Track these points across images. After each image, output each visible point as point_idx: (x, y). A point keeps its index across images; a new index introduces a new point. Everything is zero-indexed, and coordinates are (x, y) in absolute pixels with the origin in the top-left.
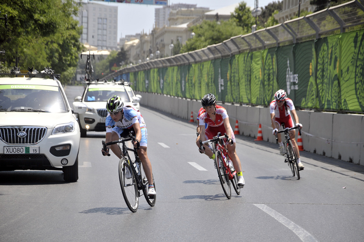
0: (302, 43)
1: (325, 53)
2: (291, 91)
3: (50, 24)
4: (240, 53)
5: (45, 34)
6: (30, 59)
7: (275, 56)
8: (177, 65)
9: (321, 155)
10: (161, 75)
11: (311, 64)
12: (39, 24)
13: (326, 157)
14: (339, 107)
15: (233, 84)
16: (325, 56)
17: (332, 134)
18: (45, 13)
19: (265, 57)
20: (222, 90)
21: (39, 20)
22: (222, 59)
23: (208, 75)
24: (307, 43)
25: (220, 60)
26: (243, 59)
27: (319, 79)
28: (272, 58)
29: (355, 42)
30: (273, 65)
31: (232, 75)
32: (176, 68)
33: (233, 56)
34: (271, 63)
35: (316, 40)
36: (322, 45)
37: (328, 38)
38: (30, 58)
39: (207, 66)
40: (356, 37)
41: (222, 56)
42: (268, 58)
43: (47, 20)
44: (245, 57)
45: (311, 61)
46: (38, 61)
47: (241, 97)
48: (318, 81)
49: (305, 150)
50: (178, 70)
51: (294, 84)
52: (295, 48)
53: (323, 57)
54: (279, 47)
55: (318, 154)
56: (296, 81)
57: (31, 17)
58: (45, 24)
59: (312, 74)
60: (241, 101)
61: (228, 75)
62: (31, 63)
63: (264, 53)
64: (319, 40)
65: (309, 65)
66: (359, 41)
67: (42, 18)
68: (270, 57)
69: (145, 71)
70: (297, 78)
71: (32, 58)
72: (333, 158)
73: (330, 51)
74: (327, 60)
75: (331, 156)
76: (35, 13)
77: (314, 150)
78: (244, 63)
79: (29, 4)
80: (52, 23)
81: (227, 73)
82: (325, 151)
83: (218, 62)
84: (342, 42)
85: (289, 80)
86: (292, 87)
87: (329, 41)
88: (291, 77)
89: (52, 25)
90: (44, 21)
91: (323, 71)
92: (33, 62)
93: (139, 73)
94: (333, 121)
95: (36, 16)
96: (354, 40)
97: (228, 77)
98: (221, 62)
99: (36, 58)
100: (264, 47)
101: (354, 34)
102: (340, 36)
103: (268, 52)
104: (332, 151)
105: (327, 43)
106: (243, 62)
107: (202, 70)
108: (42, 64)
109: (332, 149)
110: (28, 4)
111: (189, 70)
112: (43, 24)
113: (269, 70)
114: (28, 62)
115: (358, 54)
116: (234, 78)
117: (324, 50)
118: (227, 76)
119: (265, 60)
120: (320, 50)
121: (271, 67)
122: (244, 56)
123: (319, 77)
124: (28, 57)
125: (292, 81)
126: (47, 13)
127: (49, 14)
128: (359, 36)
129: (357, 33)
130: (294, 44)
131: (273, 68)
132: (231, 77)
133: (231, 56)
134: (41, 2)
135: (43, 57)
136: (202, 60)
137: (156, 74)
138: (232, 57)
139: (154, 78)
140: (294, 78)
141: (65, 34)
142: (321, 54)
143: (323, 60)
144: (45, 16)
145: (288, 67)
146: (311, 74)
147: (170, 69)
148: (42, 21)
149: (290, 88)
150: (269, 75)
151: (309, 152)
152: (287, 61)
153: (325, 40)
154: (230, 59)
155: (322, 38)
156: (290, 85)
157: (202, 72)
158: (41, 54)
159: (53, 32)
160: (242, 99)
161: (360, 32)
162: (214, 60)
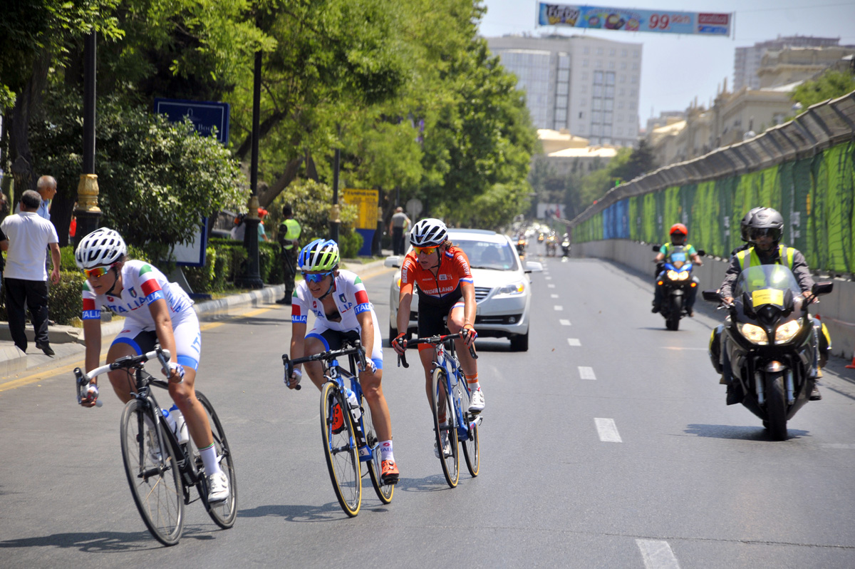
3: (385, 73)
4: (831, 144)
5: (371, 99)
6: (381, 164)
8: (716, 179)
10: (684, 203)
12: (361, 76)
15: (818, 223)
18: (374, 47)
20: (796, 239)
21: (358, 65)
22: (798, 161)
25: (794, 164)
26: (837, 160)
31: (818, 200)
32: (712, 184)
33: (819, 153)
38: (382, 161)
39: (771, 176)
41: (798, 154)
43: (378, 64)
44: (841, 155)
46: (400, 168)
47: (830, 256)
50: (715, 190)
57: (341, 57)
58: (374, 75)
60: (831, 266)
61: (809, 200)
62: (383, 173)
67: (365, 60)
69: (655, 192)
71: (386, 160)
76: (351, 47)
78: (839, 170)
79: (337, 27)
80: (391, 71)
81: (806, 197)
83: (789, 167)
89: (391, 77)
90: (371, 68)
92: (388, 170)
93: (646, 197)
95: (353, 56)
97: (809, 207)
98: (794, 167)
99: (395, 161)
106: (837, 168)
107: (760, 188)
108: (409, 174)
110: (334, 27)
111: (734, 189)
112: (368, 75)
114: (375, 169)
116: (821, 208)
118: (805, 204)
122: (839, 152)
124: (377, 159)
126: (380, 48)
127: (385, 51)
132: (814, 206)
133: (814, 153)
134: (366, 23)
135: (413, 159)
136: (761, 165)
137: (674, 202)
138: (817, 154)
139: (670, 209)
141: (427, 101)
144: (374, 56)
147: (702, 188)
148: (365, 66)
154: (812, 161)
157: (761, 193)
158: (409, 151)
159: (392, 94)
160: (833, 263)
162: (784, 163)
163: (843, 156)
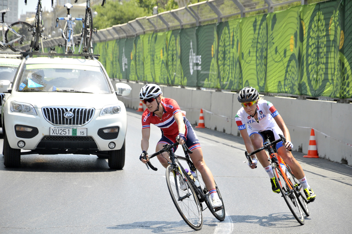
0: (204, 26)
1: (226, 36)
2: (194, 71)
4: (144, 33)
7: (178, 38)
9: (221, 132)
11: (212, 46)
13: (226, 134)
14: (239, 87)
15: (137, 63)
16: (227, 39)
17: (232, 113)
19: (169, 39)
20: (126, 69)
22: (127, 39)
23: (113, 54)
24: (208, 27)
25: (125, 40)
26: (147, 39)
27: (221, 61)
28: (176, 40)
29: (255, 26)
30: (176, 47)
31: (137, 54)
33: (138, 36)
34: (174, 45)
35: (218, 23)
36: (223, 29)
37: (229, 22)
39: (112, 45)
40: (256, 22)
41: (127, 36)
42: (172, 39)
44: (149, 38)
45: (212, 44)
47: (145, 75)
48: (220, 62)
49: (206, 128)
51: (197, 64)
52: (198, 31)
53: (224, 40)
54: (182, 29)
55: (218, 131)
56: (199, 62)
59: (214, 55)
60: (145, 80)
61: (132, 54)
63: (168, 34)
64: (221, 23)
65: (211, 47)
66: (258, 25)
68: (174, 38)
70: (200, 59)
72: (233, 135)
73: (231, 35)
74: (228, 43)
75: (231, 133)
77: (215, 127)
78: (149, 43)
81: (130, 53)
82: (226, 129)
83: (123, 41)
84: (242, 26)
85: (191, 61)
86: (195, 68)
87: (230, 24)
88: (194, 58)
91: (224, 53)
94: (233, 101)
96: (253, 24)
97: (132, 57)
98: (126, 42)
100: (168, 29)
101: (254, 19)
102: (241, 21)
103: (172, 34)
104: (231, 128)
105: (228, 27)
106: (148, 42)
107: (107, 48)
109: (231, 126)
113: (173, 50)
115: (258, 39)
116: (139, 57)
117: (225, 33)
118: (130, 55)
119: (169, 41)
120: (222, 33)
121: (175, 48)
122: (148, 36)
123: (221, 59)
125: (195, 62)
128: (258, 21)
129: (256, 18)
130: (197, 27)
131: (176, 49)
132: (135, 56)
133: (135, 36)
136: (107, 39)
140: (197, 59)
142: (223, 37)
143: (225, 43)
145: (191, 48)
146: (212, 56)
149: (193, 69)
150: (173, 56)
151: (211, 129)
152: (190, 42)
153: (226, 24)
154: (135, 39)
155: (223, 22)
156: (193, 66)
157: (107, 50)
160: (147, 78)
161: (259, 17)
162: (119, 40)
163: (150, 39)
